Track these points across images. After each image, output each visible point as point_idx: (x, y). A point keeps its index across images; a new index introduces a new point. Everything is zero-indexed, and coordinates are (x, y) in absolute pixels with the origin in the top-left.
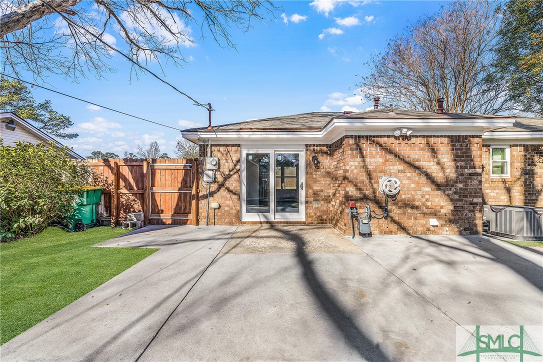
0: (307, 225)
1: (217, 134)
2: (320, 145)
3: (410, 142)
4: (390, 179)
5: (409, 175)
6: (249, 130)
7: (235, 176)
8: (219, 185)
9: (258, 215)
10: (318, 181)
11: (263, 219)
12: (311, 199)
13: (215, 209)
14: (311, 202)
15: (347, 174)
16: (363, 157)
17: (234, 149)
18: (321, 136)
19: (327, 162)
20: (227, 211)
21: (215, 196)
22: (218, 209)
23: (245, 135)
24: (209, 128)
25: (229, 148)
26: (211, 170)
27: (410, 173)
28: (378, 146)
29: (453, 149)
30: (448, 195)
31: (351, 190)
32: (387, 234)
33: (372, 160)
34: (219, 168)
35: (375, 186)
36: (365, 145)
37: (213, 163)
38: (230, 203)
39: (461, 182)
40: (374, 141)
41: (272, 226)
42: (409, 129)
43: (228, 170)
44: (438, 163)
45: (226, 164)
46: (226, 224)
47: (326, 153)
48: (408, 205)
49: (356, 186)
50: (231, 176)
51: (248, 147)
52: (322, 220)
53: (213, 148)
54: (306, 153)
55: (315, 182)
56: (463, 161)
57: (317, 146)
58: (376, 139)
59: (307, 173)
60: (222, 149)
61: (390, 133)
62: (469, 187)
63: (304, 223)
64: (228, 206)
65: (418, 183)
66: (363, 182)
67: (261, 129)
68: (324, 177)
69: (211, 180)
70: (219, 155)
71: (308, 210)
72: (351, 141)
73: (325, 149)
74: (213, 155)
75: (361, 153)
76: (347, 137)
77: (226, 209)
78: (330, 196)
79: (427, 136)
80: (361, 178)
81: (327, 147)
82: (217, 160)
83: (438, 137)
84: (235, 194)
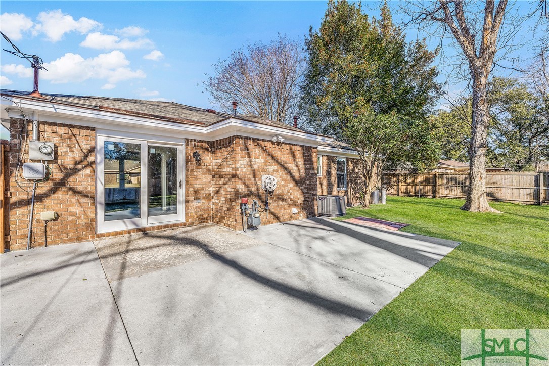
0: (187, 227)
1: (55, 106)
2: (202, 141)
3: (281, 147)
4: (271, 177)
5: (280, 174)
6: (115, 111)
7: (88, 171)
8: (55, 184)
9: (124, 222)
10: (200, 179)
11: (131, 227)
12: (192, 198)
13: (46, 221)
14: (192, 201)
15: (238, 172)
16: (249, 157)
17: (85, 133)
18: (206, 132)
19: (208, 159)
20: (70, 222)
21: (46, 200)
22: (54, 220)
23: (107, 116)
24: (35, 95)
25: (76, 131)
26: (39, 161)
27: (282, 173)
28: (261, 148)
29: (304, 156)
30: (302, 190)
31: (241, 187)
32: (267, 224)
33: (257, 160)
34: (56, 157)
35: (259, 183)
36: (251, 145)
37: (44, 150)
38: (78, 210)
39: (308, 180)
40: (258, 144)
41: (145, 233)
42: (283, 137)
43: (72, 162)
44: (297, 166)
45: (70, 154)
46: (70, 240)
47: (207, 149)
48: (280, 198)
49: (244, 183)
50: (79, 170)
51: (107, 132)
52: (203, 219)
53: (42, 127)
54: (186, 148)
55: (196, 180)
56: (309, 164)
57: (198, 142)
58: (259, 142)
59: (187, 170)
60: (62, 131)
61: (269, 139)
62: (312, 183)
63: (185, 225)
64: (73, 214)
65: (285, 181)
66: (249, 180)
67: (133, 113)
68: (205, 174)
69: (40, 176)
70: (55, 139)
71: (189, 210)
72: (241, 142)
73: (206, 145)
74: (42, 138)
75: (249, 153)
76: (237, 137)
77: (70, 218)
78: (210, 194)
79: (291, 144)
80: (249, 176)
81: (208, 144)
82: (52, 145)
83: (297, 145)
84: (86, 196)
